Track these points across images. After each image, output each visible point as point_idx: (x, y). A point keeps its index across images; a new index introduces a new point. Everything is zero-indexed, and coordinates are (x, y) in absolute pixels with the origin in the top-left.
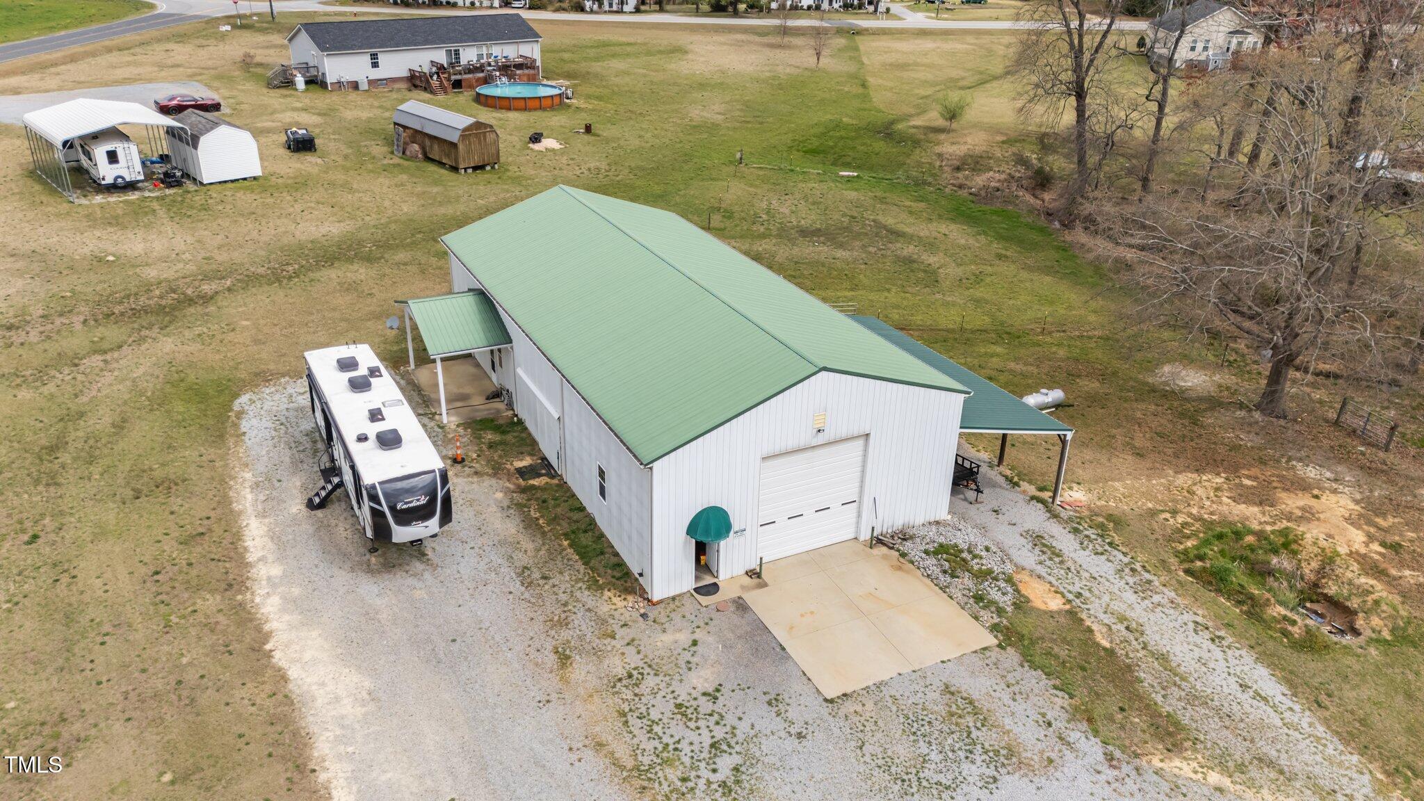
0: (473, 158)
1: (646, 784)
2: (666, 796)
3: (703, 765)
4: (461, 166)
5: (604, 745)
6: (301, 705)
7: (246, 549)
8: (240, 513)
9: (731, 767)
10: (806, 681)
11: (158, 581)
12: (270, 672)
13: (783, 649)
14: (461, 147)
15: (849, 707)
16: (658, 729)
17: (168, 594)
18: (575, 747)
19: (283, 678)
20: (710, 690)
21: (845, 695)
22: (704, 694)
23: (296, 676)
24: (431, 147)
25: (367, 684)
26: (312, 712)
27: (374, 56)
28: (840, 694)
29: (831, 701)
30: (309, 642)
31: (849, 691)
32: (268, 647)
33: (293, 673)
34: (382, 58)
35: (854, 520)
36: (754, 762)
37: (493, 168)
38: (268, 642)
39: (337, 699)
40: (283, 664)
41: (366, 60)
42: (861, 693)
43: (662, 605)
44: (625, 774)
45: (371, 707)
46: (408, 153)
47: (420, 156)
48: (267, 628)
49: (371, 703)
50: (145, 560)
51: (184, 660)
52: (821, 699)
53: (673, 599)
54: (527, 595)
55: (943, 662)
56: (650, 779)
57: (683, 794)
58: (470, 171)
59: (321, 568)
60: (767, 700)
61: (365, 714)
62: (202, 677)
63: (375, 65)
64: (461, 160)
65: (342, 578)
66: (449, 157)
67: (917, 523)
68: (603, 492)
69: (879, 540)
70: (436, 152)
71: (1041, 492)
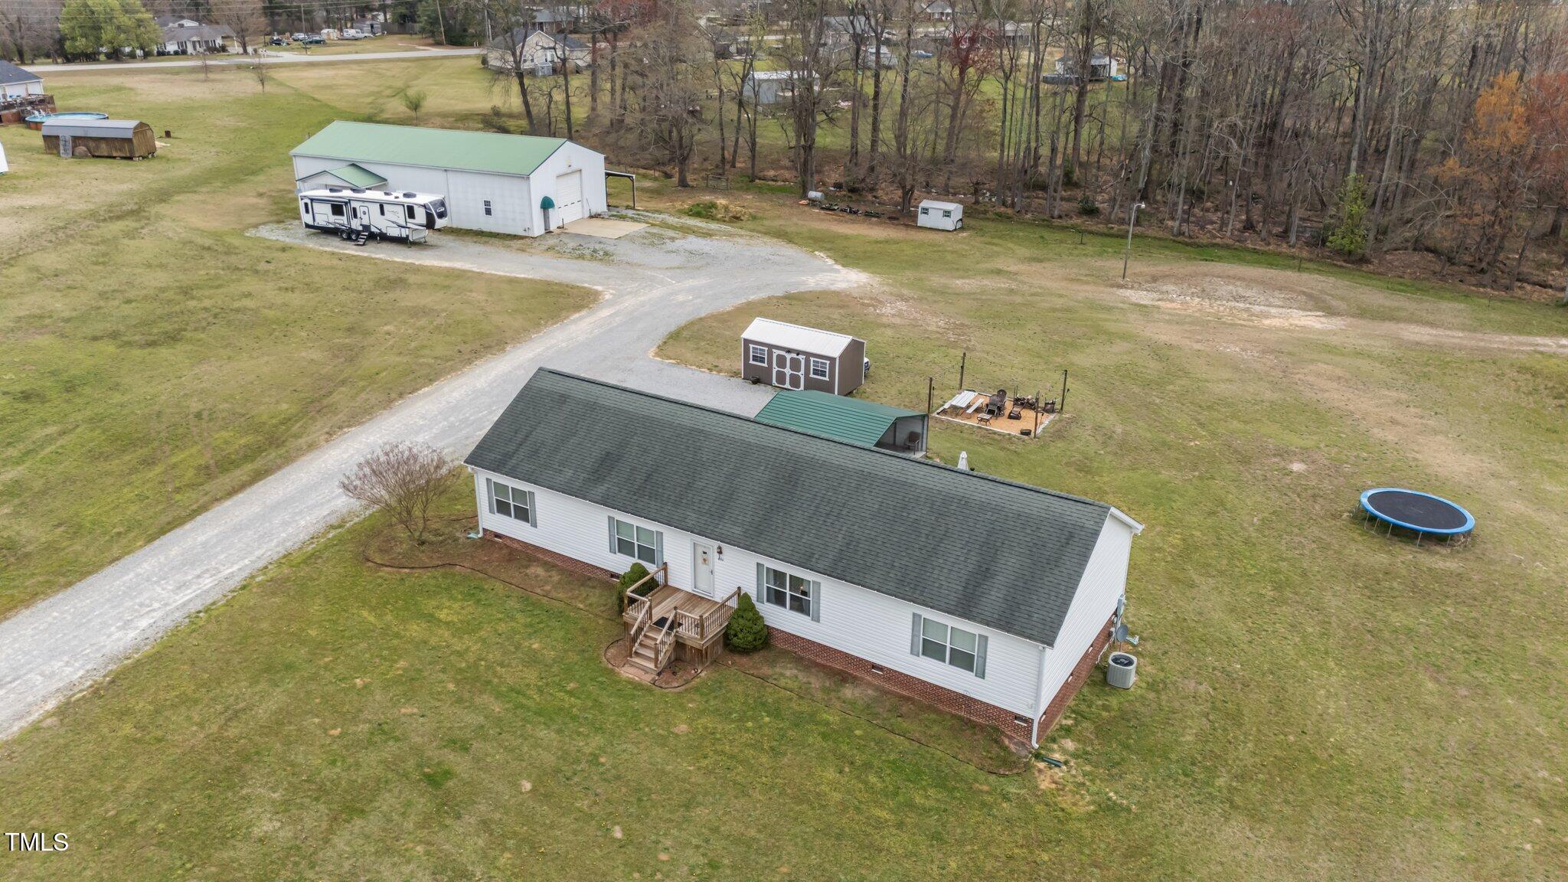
0: (143, 149)
4: (136, 155)
13: (591, 236)
14: (134, 141)
20: (577, 244)
24: (99, 147)
29: (617, 239)
35: (582, 209)
37: (153, 156)
43: (536, 238)
46: (78, 154)
47: (87, 154)
53: (539, 236)
58: (141, 159)
60: (597, 244)
64: (134, 150)
66: (120, 150)
67: (599, 212)
68: (488, 212)
69: (591, 217)
70: (104, 149)
71: (627, 207)
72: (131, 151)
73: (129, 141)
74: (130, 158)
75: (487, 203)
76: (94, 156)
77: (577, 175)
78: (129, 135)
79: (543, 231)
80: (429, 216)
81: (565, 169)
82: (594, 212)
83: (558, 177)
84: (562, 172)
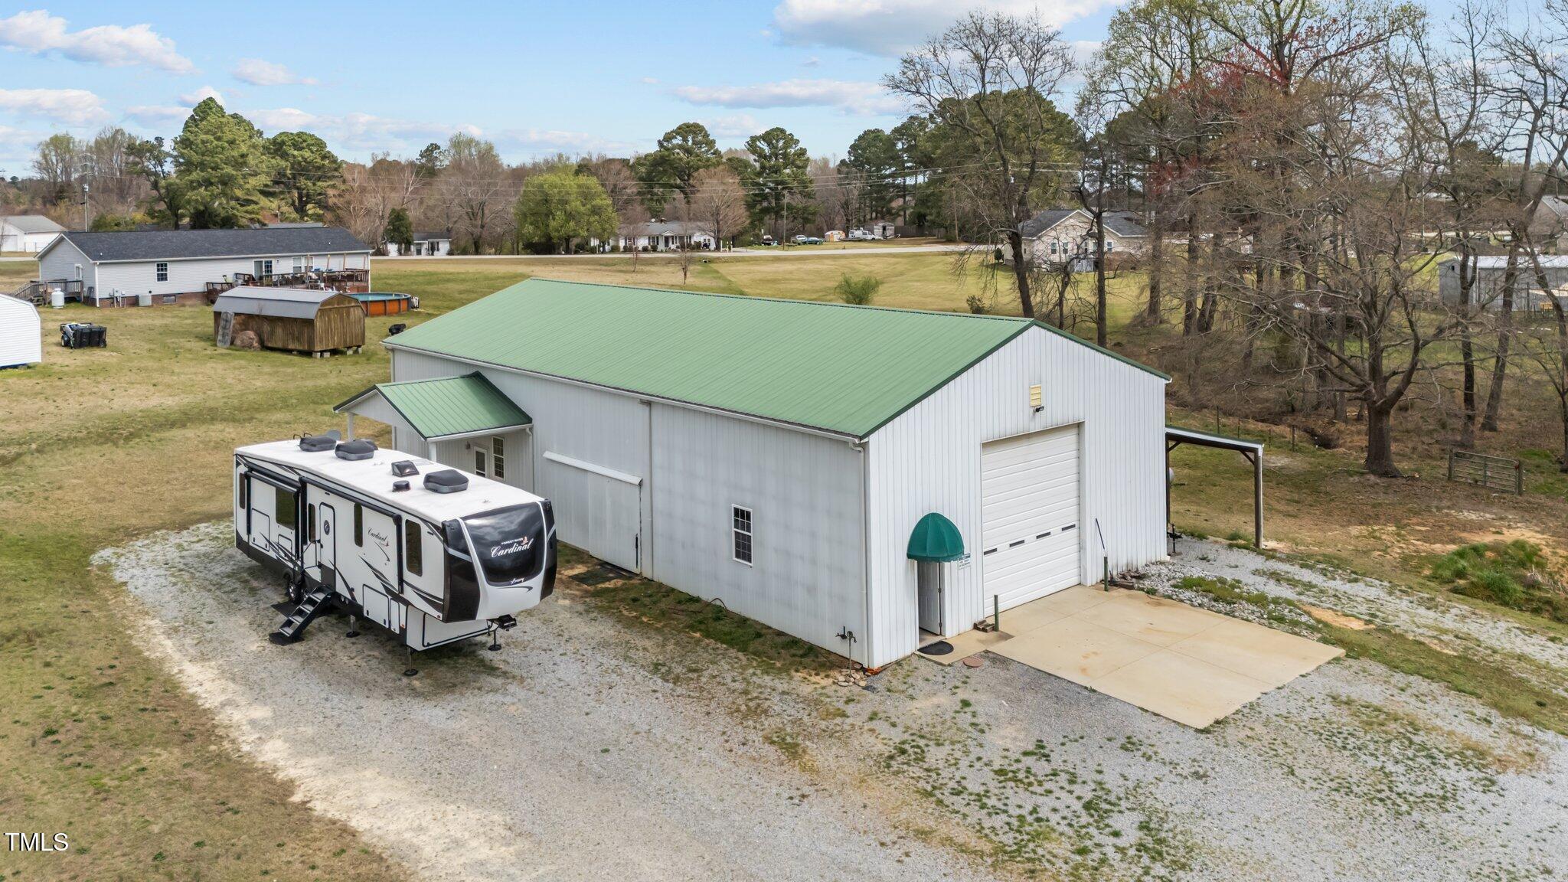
0: (333, 338)
1: (1029, 866)
2: (1072, 874)
3: (1092, 830)
4: (318, 348)
5: (930, 833)
6: (396, 859)
7: (194, 696)
8: (162, 661)
9: (1135, 826)
10: (1155, 718)
11: (58, 741)
12: (317, 828)
13: (1094, 691)
14: (318, 324)
15: (1232, 733)
16: (992, 801)
17: (81, 754)
18: (887, 840)
19: (345, 831)
20: (1031, 748)
21: (1217, 722)
22: (1025, 754)
23: (368, 827)
24: (272, 333)
25: (497, 817)
26: (423, 865)
27: (162, 267)
28: (1211, 722)
29: (1205, 731)
30: (366, 784)
31: (1221, 717)
32: (297, 798)
33: (359, 822)
34: (172, 270)
35: (1075, 556)
36: (1162, 815)
37: (356, 352)
38: (292, 794)
39: (458, 843)
40: (333, 813)
41: (153, 270)
42: (1236, 717)
43: (888, 672)
44: (989, 861)
45: (521, 844)
46: (238, 342)
47: (256, 344)
48: (280, 776)
49: (518, 839)
50: (23, 719)
51: (156, 829)
52: (1192, 731)
53: (898, 663)
54: (679, 690)
55: (1303, 676)
56: (1029, 860)
57: (1096, 869)
58: (327, 355)
59: (336, 700)
60: (1119, 745)
61: (519, 854)
62: (199, 844)
63: (162, 277)
64: (317, 340)
65: (377, 708)
66: (298, 340)
67: (1140, 562)
68: (743, 550)
69: (1109, 583)
70: (279, 338)
71: (1234, 541)
72: (311, 342)
73: (309, 323)
74: (308, 354)
75: (742, 517)
76: (265, 347)
77: (1070, 438)
78: (311, 313)
79: (909, 642)
80: (458, 572)
81: (1018, 421)
82: (1119, 564)
83: (987, 445)
84: (1010, 428)
